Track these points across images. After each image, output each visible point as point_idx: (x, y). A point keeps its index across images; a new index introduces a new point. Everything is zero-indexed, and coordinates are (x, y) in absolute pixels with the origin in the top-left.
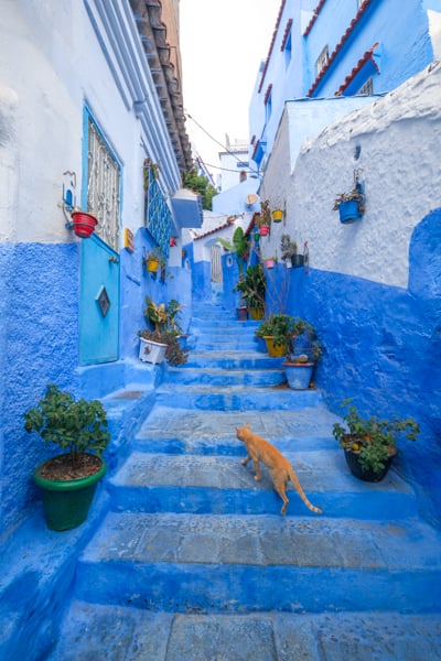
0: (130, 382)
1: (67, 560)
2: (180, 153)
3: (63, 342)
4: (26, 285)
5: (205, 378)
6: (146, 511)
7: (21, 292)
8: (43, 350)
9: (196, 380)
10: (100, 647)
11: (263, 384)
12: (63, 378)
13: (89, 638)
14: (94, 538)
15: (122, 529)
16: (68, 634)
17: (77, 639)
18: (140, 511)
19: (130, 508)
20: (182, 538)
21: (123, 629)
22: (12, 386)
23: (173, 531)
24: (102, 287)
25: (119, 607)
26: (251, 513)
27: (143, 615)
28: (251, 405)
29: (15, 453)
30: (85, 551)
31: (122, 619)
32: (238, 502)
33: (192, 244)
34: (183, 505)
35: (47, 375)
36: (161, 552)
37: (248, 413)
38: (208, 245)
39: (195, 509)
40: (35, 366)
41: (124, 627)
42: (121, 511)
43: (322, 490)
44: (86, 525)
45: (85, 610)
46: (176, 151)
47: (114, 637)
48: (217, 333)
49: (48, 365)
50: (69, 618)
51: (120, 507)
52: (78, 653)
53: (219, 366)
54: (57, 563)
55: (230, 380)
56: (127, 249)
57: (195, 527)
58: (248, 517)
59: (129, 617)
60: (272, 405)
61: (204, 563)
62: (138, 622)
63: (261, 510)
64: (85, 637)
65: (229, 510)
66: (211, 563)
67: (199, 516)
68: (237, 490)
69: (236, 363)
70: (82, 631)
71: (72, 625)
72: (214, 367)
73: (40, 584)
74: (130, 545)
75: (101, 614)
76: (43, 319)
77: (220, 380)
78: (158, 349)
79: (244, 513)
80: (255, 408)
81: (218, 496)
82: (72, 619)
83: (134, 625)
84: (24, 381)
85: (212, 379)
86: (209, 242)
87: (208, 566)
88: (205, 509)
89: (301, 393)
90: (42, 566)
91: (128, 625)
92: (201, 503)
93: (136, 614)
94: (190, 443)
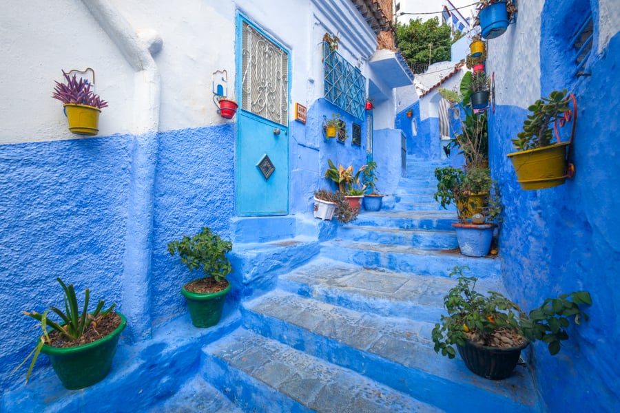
0: (300, 234)
1: (187, 345)
2: (369, 15)
3: (218, 198)
4: (180, 158)
5: (373, 236)
6: (262, 334)
7: (175, 163)
8: (196, 202)
9: (365, 236)
10: (194, 409)
11: (434, 247)
12: (217, 224)
13: (192, 401)
14: (220, 340)
15: (239, 340)
16: (185, 393)
17: (187, 398)
18: (258, 333)
19: (253, 328)
20: (269, 361)
21: (211, 407)
22: (169, 225)
23: (267, 354)
24: (265, 155)
25: (219, 392)
26: (336, 364)
27: (229, 405)
28: (407, 266)
29: (173, 268)
30: (208, 346)
31: (216, 400)
32: (326, 349)
33: (418, 103)
34: (285, 337)
35: (202, 220)
36: (248, 364)
37: (404, 274)
38: (435, 101)
39: (293, 344)
40: (189, 213)
41: (214, 406)
42: (247, 328)
43: (407, 364)
44: (214, 329)
45: (201, 384)
46: (364, 15)
47: (203, 408)
48: (425, 193)
49: (202, 214)
50: (191, 383)
51: (247, 326)
52: (182, 406)
53: (397, 225)
54: (180, 344)
55: (398, 240)
56: (297, 121)
57: (284, 357)
58: (332, 365)
59: (220, 401)
60: (432, 269)
61: (268, 384)
62: (223, 407)
63: (345, 363)
64: (191, 399)
65: (318, 353)
66: (271, 386)
67: (295, 350)
68: (325, 337)
69: (416, 223)
70: (192, 395)
71: (189, 389)
72: (392, 226)
73: (163, 351)
74: (234, 353)
75: (207, 391)
76: (197, 181)
77: (388, 239)
78: (326, 207)
79: (330, 360)
80: (412, 270)
81: (309, 338)
82: (192, 386)
83: (220, 408)
84: (179, 222)
85: (380, 237)
86: (435, 97)
87: (269, 388)
88: (300, 346)
89: (473, 260)
90: (171, 343)
91: (216, 406)
92: (298, 340)
93: (226, 401)
94: (317, 290)
